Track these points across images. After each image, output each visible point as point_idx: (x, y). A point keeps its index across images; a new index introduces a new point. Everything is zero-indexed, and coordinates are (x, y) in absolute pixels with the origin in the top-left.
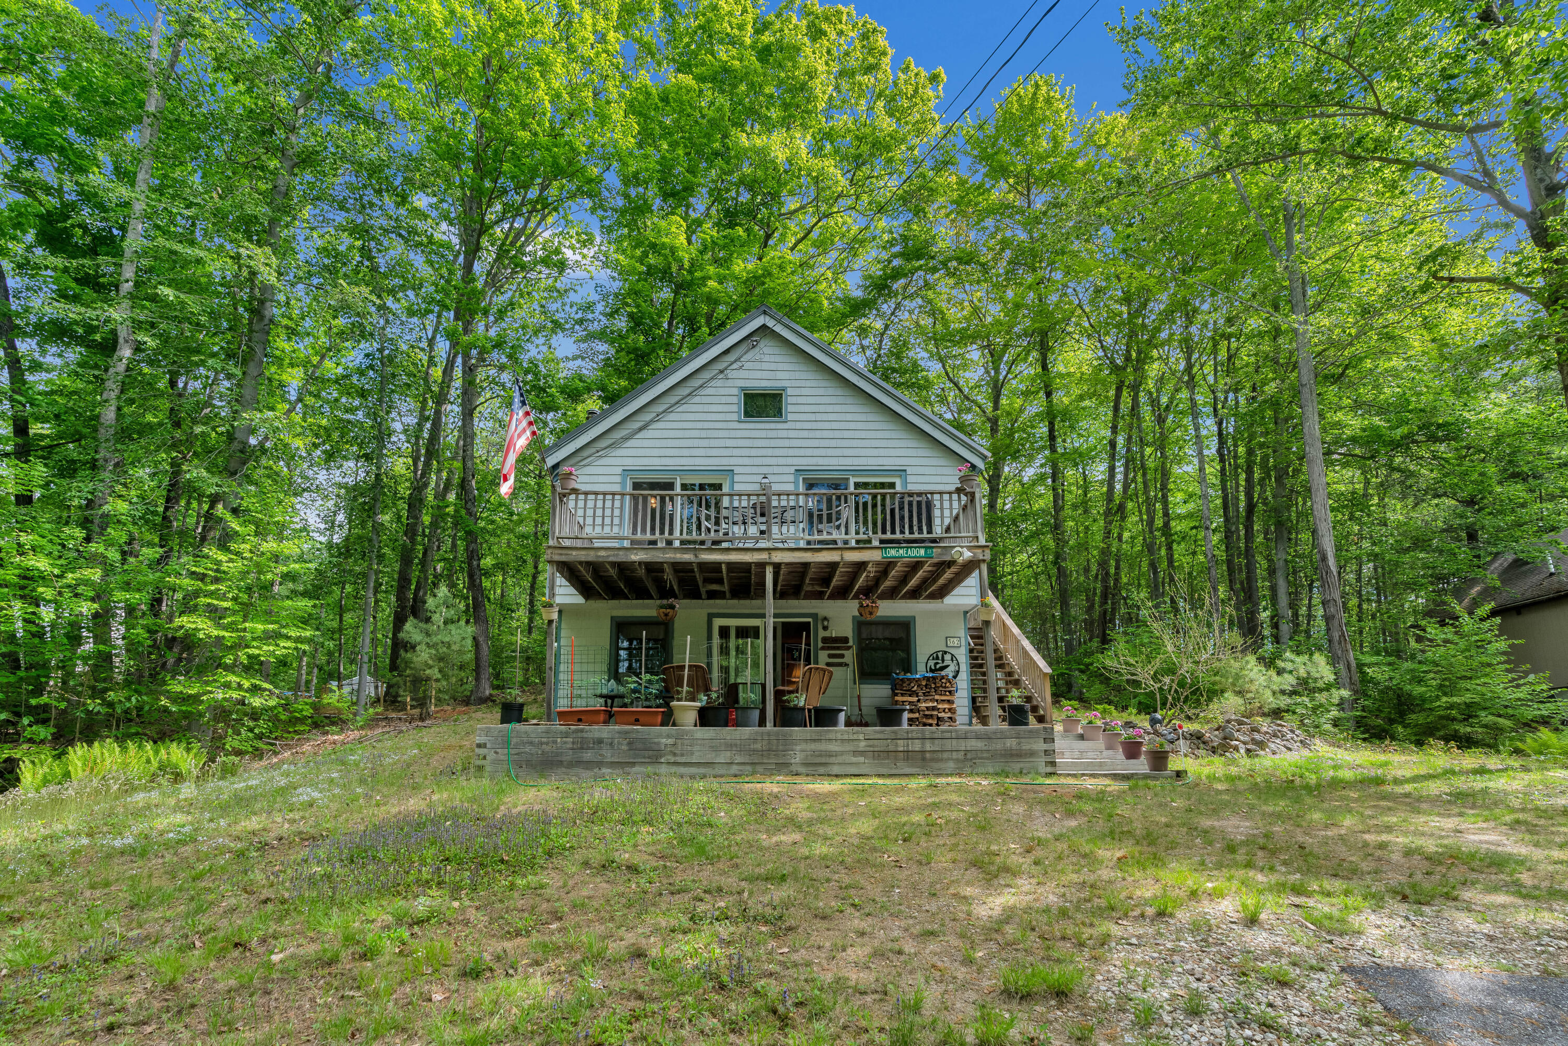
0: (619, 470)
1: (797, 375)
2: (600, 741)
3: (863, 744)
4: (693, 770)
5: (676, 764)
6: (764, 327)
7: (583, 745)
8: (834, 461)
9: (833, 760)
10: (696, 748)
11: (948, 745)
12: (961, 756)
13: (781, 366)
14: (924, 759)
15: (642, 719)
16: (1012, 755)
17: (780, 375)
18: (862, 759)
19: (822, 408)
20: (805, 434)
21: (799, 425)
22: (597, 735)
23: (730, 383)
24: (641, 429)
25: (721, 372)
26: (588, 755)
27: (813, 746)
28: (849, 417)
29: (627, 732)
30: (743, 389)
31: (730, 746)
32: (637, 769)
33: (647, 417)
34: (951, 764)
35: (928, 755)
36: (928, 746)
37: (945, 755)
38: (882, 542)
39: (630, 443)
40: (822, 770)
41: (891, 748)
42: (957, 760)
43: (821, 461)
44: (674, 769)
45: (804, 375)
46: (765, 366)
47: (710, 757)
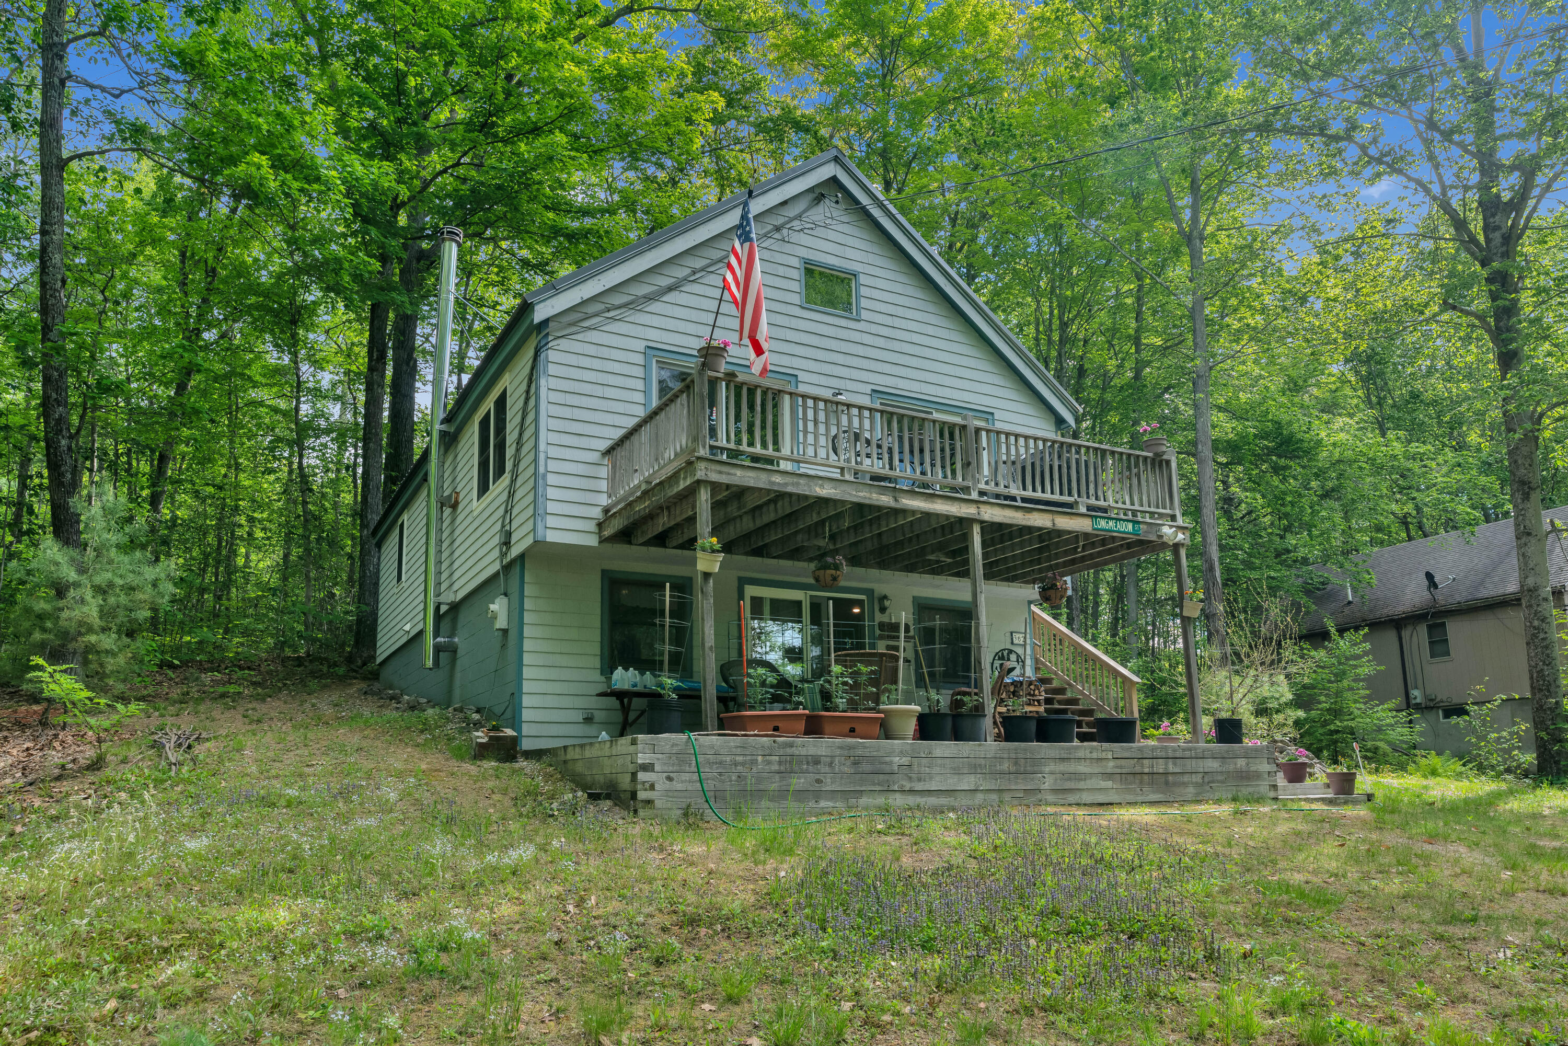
0: (640, 346)
1: (871, 258)
2: (816, 761)
3: (1111, 764)
4: (933, 801)
5: (912, 791)
6: (834, 180)
7: (790, 766)
8: (915, 387)
9: (1081, 785)
10: (936, 770)
11: (1191, 765)
12: (1197, 778)
13: (850, 241)
14: (1167, 783)
15: (859, 728)
16: (1242, 778)
17: (850, 253)
18: (1109, 784)
19: (900, 311)
20: (881, 342)
21: (874, 329)
22: (812, 751)
23: (787, 248)
24: (670, 289)
25: (778, 229)
26: (797, 782)
27: (1063, 767)
28: (930, 330)
29: (850, 748)
30: (807, 262)
31: (974, 769)
32: (864, 801)
33: (680, 272)
34: (1191, 790)
35: (1170, 778)
36: (1171, 768)
37: (1186, 778)
38: (1090, 508)
39: (655, 307)
40: (1072, 798)
41: (1138, 769)
42: (1196, 785)
43: (902, 384)
44: (911, 800)
45: (879, 261)
46: (832, 235)
47: (951, 783)
